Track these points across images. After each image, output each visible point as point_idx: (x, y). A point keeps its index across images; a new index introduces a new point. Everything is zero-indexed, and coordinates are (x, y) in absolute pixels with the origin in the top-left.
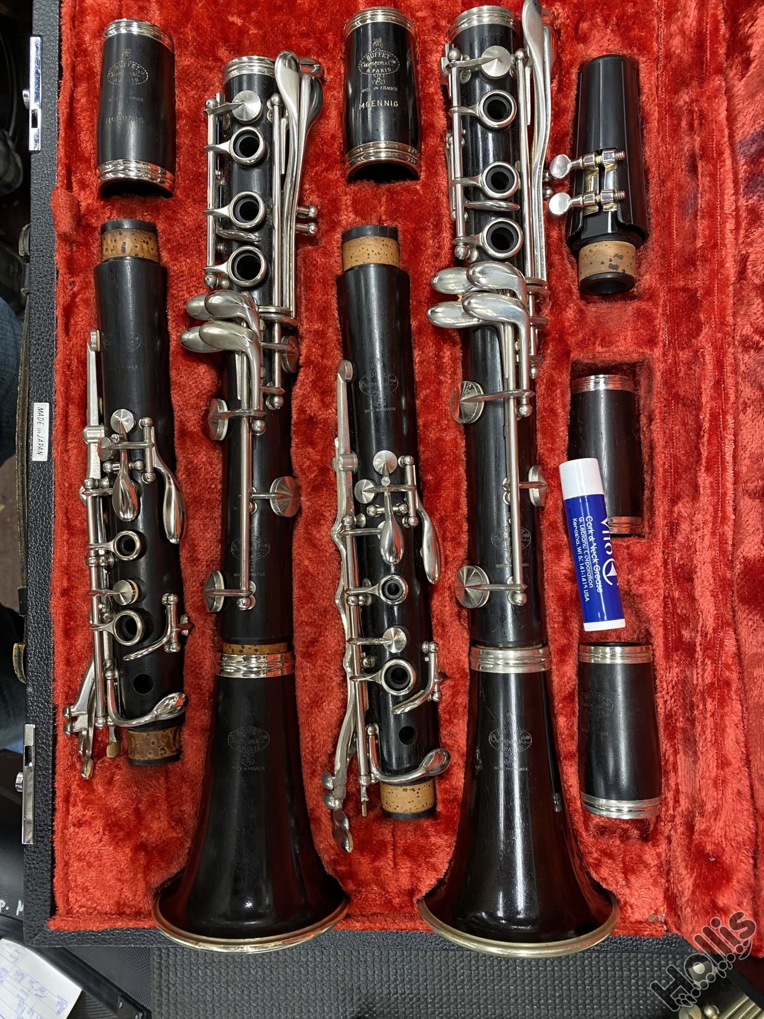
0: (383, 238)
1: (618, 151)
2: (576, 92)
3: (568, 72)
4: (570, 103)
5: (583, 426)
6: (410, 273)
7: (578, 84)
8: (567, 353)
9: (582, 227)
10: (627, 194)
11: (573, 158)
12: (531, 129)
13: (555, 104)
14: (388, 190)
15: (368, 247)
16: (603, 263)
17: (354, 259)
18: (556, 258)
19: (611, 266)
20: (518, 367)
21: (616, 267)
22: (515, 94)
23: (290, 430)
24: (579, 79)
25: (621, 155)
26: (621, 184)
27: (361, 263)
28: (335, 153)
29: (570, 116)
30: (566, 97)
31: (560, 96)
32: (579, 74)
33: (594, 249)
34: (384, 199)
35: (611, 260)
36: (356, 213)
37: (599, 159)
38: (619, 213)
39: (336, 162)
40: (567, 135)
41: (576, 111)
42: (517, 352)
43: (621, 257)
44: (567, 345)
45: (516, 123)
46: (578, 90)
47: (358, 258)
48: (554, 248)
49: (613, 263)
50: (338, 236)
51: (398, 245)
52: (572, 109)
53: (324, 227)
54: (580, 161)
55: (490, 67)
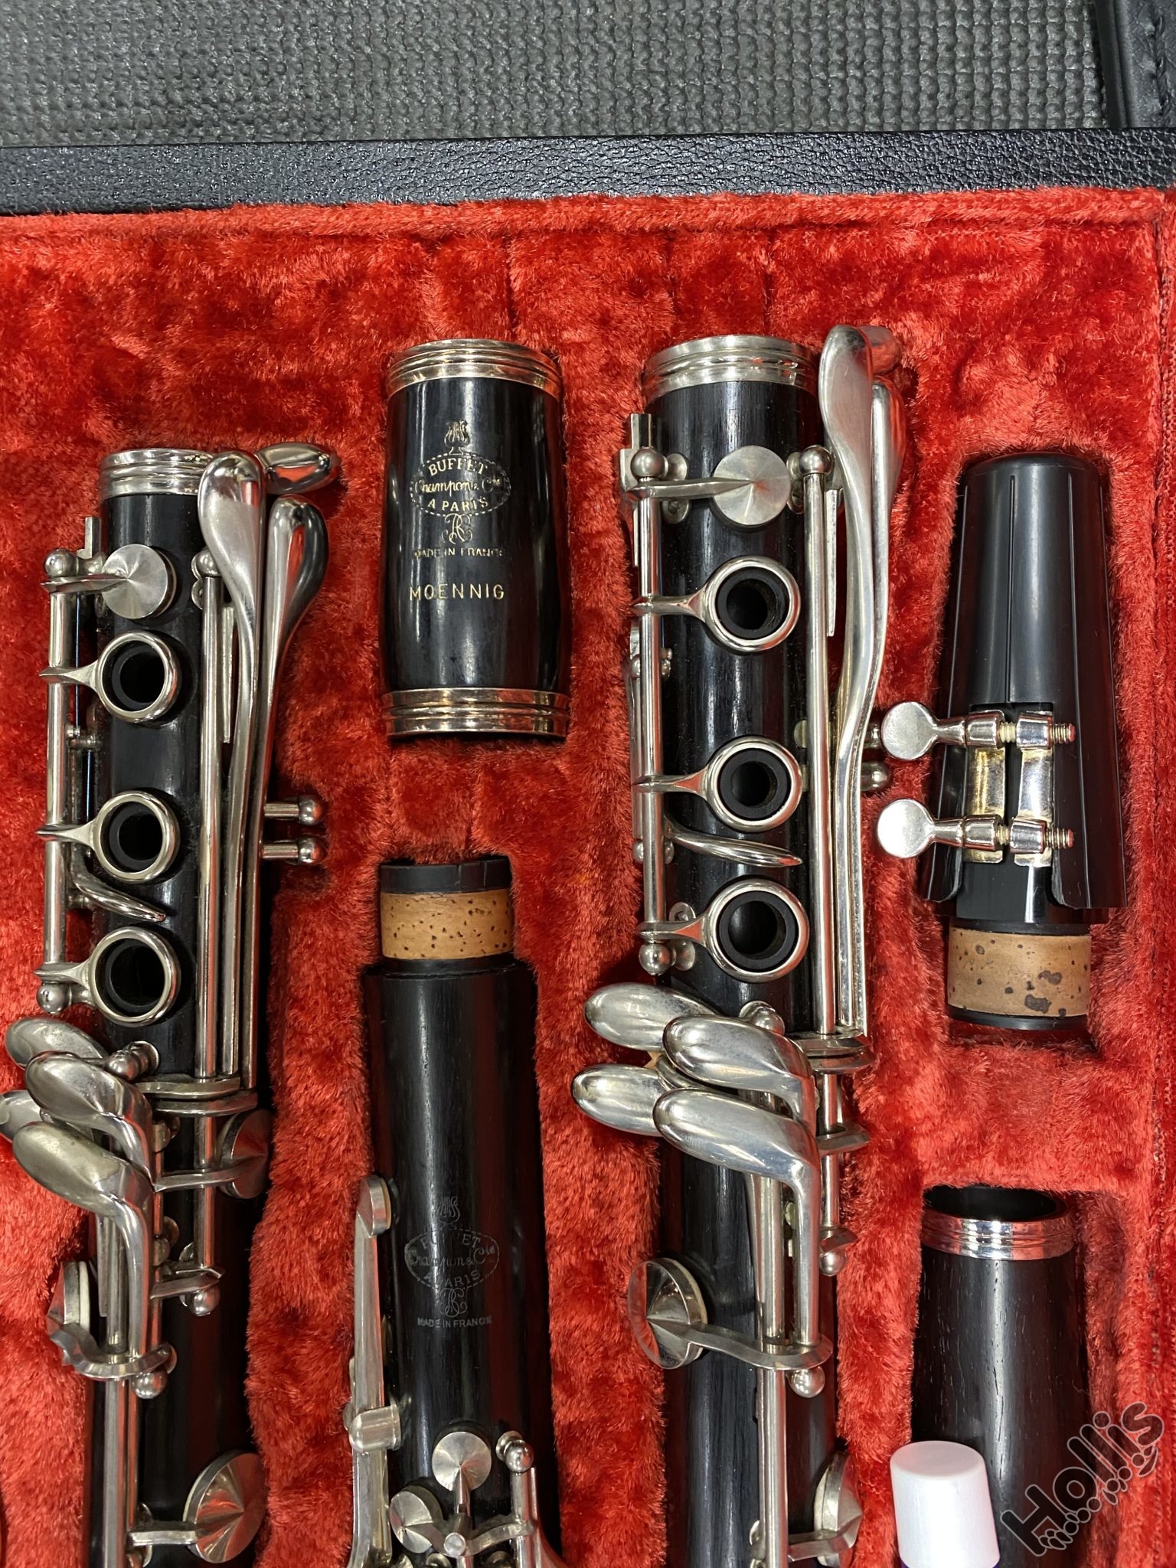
0: (469, 896)
1: (1059, 721)
2: (950, 535)
3: (934, 488)
4: (934, 561)
5: (951, 1337)
6: (539, 972)
7: (958, 513)
8: (917, 1176)
9: (961, 890)
10: (1077, 839)
11: (940, 713)
12: (836, 647)
13: (900, 566)
14: (488, 770)
15: (433, 921)
16: (1009, 991)
17: (400, 944)
18: (892, 951)
19: (1030, 1002)
20: (789, 1269)
21: (1043, 1004)
22: (798, 567)
23: (244, 1339)
24: (960, 501)
25: (1066, 733)
26: (1064, 811)
27: (417, 956)
28: (362, 676)
29: (937, 593)
30: (926, 550)
31: (912, 548)
32: (960, 490)
33: (990, 949)
34: (479, 789)
35: (1030, 988)
36: (413, 821)
37: (1008, 733)
38: (1056, 878)
39: (364, 697)
40: (925, 641)
41: (952, 581)
42: (788, 1232)
43: (1055, 978)
44: (914, 1160)
45: (799, 638)
46: (957, 529)
47: (409, 944)
48: (887, 924)
49: (1037, 993)
50: (366, 874)
51: (510, 902)
52: (942, 576)
53: (335, 852)
54: (959, 728)
55: (737, 502)
